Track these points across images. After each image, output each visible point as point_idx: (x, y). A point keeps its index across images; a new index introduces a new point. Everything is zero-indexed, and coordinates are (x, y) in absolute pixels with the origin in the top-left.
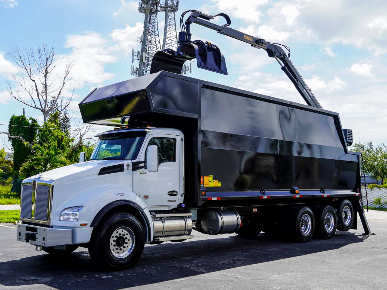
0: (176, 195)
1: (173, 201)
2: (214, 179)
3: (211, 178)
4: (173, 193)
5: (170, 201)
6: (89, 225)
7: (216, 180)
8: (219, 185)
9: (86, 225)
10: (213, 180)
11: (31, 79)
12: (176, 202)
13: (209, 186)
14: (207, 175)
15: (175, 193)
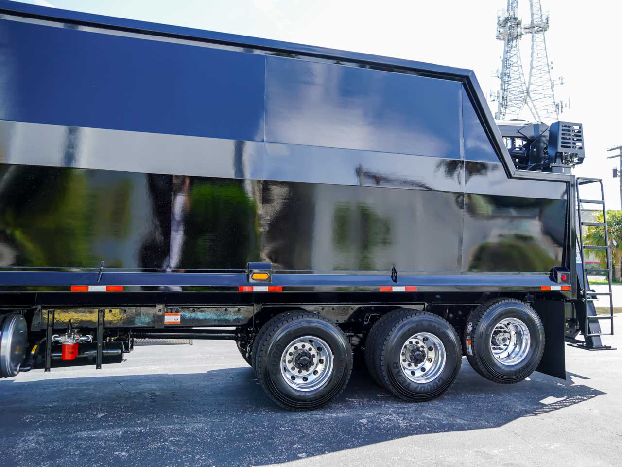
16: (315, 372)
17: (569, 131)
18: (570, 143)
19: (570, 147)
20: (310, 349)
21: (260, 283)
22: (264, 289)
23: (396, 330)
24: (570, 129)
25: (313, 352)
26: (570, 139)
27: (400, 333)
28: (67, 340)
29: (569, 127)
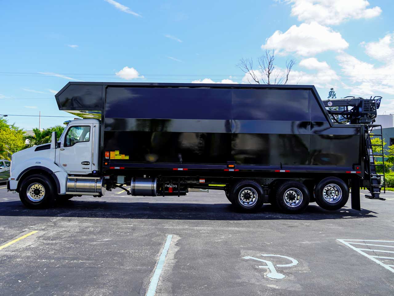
0: (89, 164)
1: (86, 168)
2: (121, 153)
3: (117, 152)
4: (86, 163)
5: (84, 168)
6: (16, 179)
7: (122, 154)
8: (127, 158)
9: (14, 179)
10: (119, 154)
11: (256, 81)
12: (89, 169)
13: (116, 159)
14: (114, 151)
15: (89, 163)
16: (252, 201)
17: (368, 103)
18: (368, 109)
19: (368, 111)
20: (250, 193)
21: (231, 168)
22: (233, 170)
23: (282, 187)
24: (368, 102)
25: (251, 194)
26: (368, 107)
27: (284, 187)
28: (170, 186)
29: (368, 101)
